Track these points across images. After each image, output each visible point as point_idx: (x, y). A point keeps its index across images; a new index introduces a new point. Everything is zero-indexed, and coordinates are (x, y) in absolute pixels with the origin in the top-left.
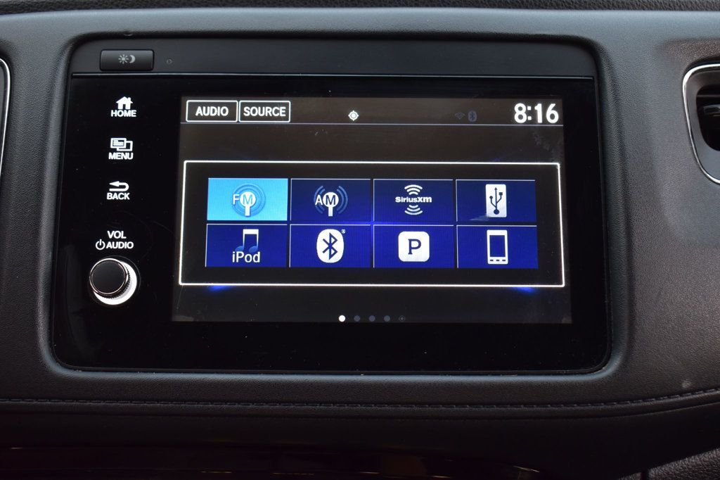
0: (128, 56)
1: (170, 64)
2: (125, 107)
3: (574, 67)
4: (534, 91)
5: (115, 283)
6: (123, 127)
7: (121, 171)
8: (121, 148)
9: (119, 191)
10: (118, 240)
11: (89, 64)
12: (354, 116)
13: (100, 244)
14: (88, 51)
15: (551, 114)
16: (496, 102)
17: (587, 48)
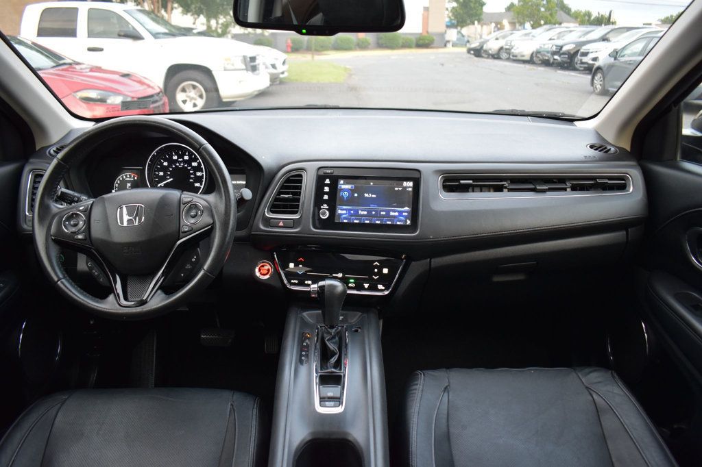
0: (329, 171)
1: (337, 172)
2: (327, 181)
3: (416, 175)
4: (408, 179)
5: (324, 214)
6: (327, 185)
7: (326, 193)
8: (327, 189)
9: (326, 197)
10: (325, 206)
11: (321, 173)
12: (372, 184)
13: (322, 207)
14: (322, 169)
15: (410, 184)
16: (400, 182)
17: (418, 171)
